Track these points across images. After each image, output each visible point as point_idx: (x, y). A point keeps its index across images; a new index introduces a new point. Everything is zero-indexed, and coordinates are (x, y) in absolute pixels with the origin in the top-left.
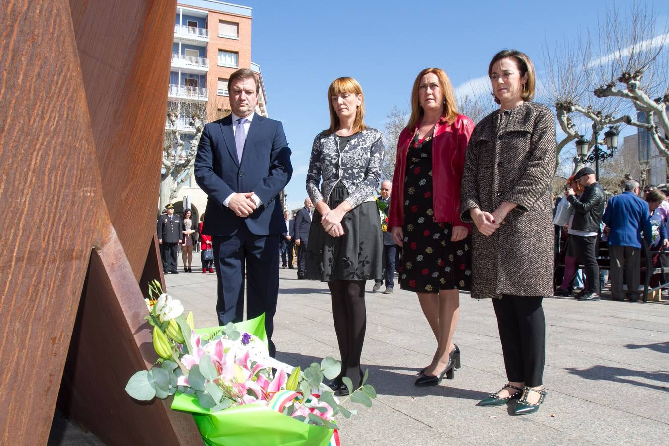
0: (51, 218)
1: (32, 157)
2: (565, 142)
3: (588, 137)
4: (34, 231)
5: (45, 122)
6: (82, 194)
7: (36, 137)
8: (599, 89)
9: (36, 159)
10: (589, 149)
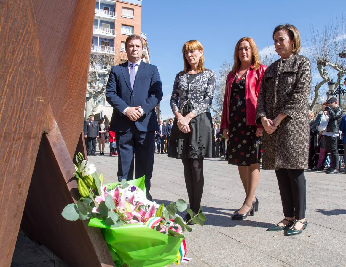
0: (18, 114)
1: (7, 77)
2: (322, 83)
3: (335, 80)
4: (8, 120)
5: (15, 57)
6: (37, 100)
7: (9, 65)
8: (342, 53)
9: (9, 78)
10: (335, 87)
